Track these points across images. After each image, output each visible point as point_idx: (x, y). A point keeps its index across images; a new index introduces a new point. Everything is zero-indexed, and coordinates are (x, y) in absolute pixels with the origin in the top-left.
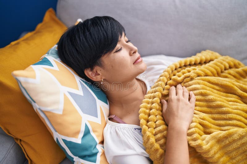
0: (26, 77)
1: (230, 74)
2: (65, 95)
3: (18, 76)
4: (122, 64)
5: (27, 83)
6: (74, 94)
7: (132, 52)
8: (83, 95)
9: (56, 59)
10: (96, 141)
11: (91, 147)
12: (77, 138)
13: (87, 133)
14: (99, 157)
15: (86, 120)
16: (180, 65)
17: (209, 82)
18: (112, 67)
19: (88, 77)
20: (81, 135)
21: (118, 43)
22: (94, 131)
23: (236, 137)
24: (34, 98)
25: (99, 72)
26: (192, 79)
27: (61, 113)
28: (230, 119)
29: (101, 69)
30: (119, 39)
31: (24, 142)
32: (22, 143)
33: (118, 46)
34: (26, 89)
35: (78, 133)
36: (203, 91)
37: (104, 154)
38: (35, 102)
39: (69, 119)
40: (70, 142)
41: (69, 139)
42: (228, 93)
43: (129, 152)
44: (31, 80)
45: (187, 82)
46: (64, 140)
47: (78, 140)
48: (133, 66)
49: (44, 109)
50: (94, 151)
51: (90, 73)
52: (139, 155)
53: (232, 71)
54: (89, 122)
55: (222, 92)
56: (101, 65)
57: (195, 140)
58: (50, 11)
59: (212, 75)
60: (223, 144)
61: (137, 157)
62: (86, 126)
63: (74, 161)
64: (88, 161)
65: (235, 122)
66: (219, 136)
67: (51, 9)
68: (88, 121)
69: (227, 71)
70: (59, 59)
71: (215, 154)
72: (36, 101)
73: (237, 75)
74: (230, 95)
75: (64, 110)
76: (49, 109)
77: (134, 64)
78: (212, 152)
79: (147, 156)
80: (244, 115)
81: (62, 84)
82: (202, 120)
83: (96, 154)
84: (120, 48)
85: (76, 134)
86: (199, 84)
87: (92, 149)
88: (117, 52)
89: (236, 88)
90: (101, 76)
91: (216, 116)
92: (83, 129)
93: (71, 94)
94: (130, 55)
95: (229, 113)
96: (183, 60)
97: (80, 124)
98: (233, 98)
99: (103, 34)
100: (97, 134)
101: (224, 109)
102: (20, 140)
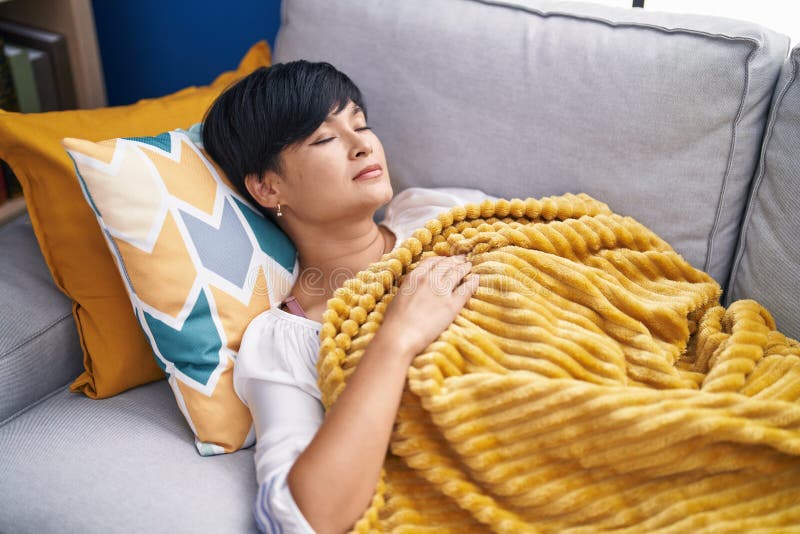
0: (90, 155)
1: (610, 260)
2: (169, 214)
3: (73, 149)
4: (323, 173)
5: (89, 167)
6: (196, 219)
7: (356, 152)
8: (218, 228)
9: (194, 142)
10: (218, 337)
11: (203, 345)
12: (175, 317)
13: (201, 312)
14: (216, 375)
15: (206, 281)
16: (482, 211)
17: (534, 263)
18: (301, 177)
19: (252, 194)
20: (186, 313)
21: (324, 123)
22: (221, 315)
23: (521, 393)
24: (98, 206)
25: (274, 187)
26: (493, 248)
27: (148, 250)
28: (537, 356)
29: (280, 180)
30: (330, 115)
31: (84, 310)
32: (80, 311)
33: (324, 130)
34: (86, 181)
35: (179, 305)
36: (500, 278)
37: (230, 371)
38: (100, 215)
39: (164, 268)
40: (160, 322)
41: (156, 314)
42: (572, 300)
43: (278, 376)
44: (97, 164)
45: (480, 252)
46: (147, 315)
47: (176, 322)
48: (350, 184)
49: (114, 232)
50: (209, 358)
51: (257, 186)
52: (299, 388)
53: (619, 255)
54: (212, 288)
55: (559, 294)
56: (279, 171)
57: (423, 378)
58: (261, 48)
59: (554, 249)
60: (488, 404)
61: (294, 393)
62: (202, 294)
63: (169, 375)
64: (190, 376)
65: (543, 364)
66: (483, 383)
67: (263, 43)
68: (211, 286)
69: (605, 252)
70: (200, 145)
71: (461, 421)
72: (102, 213)
73: (631, 267)
74: (575, 306)
75: (157, 246)
76: (124, 235)
77: (354, 179)
78: (451, 416)
79: (319, 397)
80: (577, 355)
81: (173, 190)
82: (466, 342)
83: (212, 366)
84: (327, 137)
85: (175, 306)
86: (502, 260)
87: (204, 352)
88: (317, 143)
89: (595, 290)
90: (279, 197)
91: (511, 344)
92: (192, 299)
93: (184, 215)
94: (350, 158)
95: (539, 341)
96: (493, 203)
97: (189, 287)
98: (581, 313)
99: (291, 97)
100: (228, 323)
101: (532, 330)
102: (79, 306)
